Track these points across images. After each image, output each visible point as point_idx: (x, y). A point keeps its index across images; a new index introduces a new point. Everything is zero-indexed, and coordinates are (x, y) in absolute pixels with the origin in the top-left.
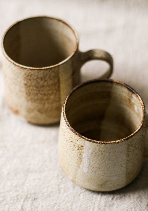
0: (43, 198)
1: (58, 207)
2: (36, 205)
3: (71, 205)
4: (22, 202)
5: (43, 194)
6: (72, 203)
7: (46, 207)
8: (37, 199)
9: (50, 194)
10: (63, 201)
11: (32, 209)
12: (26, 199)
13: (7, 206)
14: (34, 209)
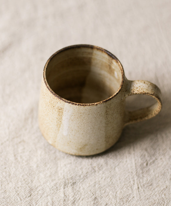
0: (81, 181)
1: (99, 186)
2: (77, 189)
3: (111, 180)
4: (62, 190)
5: (80, 176)
6: (111, 178)
7: (87, 188)
8: (75, 182)
9: (87, 175)
10: (102, 178)
11: (75, 193)
12: (65, 185)
13: (49, 197)
14: (77, 193)
